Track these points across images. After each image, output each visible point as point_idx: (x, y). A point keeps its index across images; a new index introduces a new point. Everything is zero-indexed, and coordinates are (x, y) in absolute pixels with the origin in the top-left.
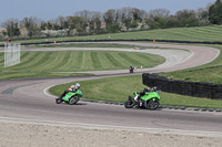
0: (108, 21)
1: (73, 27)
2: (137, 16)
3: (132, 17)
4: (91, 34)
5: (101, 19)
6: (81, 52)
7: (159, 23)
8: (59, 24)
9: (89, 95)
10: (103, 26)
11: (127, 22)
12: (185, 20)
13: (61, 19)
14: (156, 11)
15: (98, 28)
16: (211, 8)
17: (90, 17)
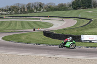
0: (28, 8)
1: (13, 11)
2: (41, 6)
3: (39, 6)
4: (21, 14)
5: (25, 7)
6: (17, 21)
7: (50, 9)
8: (7, 9)
9: (20, 40)
10: (26, 10)
11: (36, 8)
12: (62, 8)
13: (8, 7)
14: (49, 3)
15: (24, 11)
16: (73, 3)
17: (20, 6)
